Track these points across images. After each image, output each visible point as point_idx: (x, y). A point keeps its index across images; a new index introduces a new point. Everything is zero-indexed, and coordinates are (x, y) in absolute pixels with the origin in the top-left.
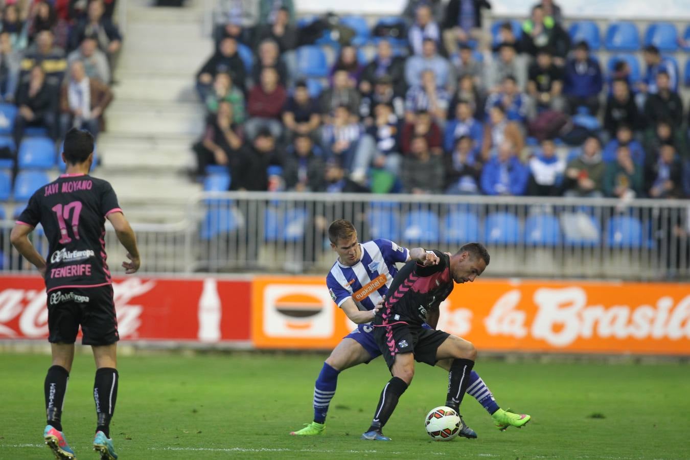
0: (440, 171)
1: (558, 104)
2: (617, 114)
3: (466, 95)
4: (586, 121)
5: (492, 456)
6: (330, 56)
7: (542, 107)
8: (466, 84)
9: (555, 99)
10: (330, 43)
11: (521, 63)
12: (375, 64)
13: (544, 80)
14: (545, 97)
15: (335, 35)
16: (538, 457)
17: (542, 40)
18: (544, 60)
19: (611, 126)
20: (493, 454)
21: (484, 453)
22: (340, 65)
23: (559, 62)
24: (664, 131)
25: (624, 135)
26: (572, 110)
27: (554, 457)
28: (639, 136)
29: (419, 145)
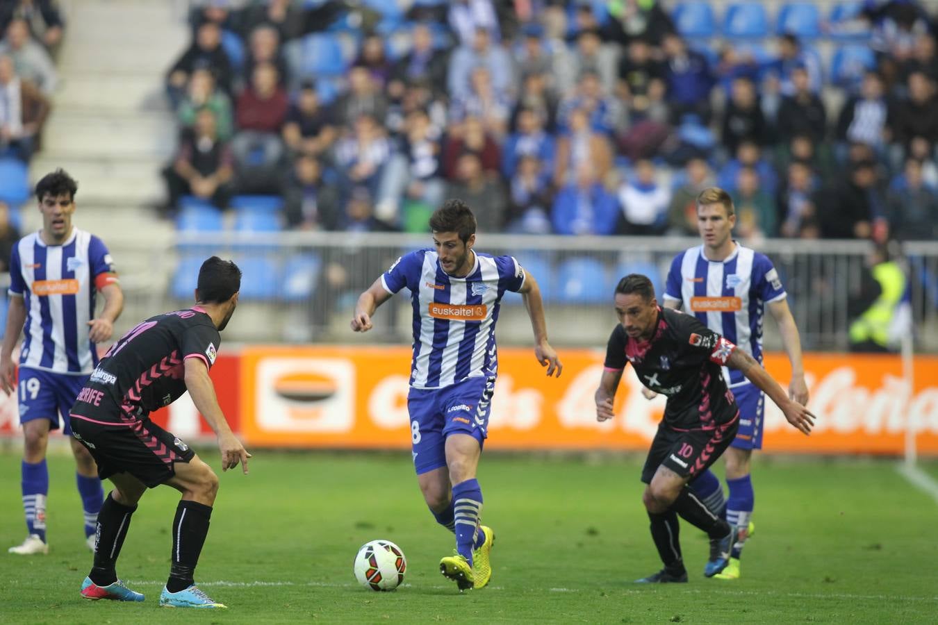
0: (497, 203)
1: (658, 112)
2: (739, 125)
3: (534, 100)
4: (696, 134)
5: (568, 590)
6: (348, 47)
7: (636, 116)
8: (534, 85)
9: (653, 104)
10: (347, 30)
11: (607, 57)
12: (408, 58)
13: (638, 79)
14: (640, 103)
15: (354, 19)
16: (631, 592)
17: (635, 25)
18: (639, 52)
19: (731, 142)
20: (570, 589)
21: (557, 587)
22: (361, 61)
23: (658, 54)
24: (802, 147)
25: (748, 153)
26: (676, 119)
27: (652, 592)
28: (769, 155)
29: (469, 166)
